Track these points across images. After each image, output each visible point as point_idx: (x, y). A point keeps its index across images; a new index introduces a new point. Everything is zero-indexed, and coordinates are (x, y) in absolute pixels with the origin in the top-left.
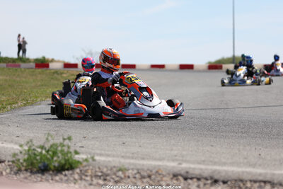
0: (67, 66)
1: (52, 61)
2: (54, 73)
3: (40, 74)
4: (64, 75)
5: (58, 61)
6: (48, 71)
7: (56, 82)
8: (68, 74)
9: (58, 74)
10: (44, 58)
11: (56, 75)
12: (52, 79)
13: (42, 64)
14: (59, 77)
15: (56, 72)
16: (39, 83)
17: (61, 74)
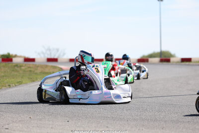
0: (27, 60)
1: (16, 56)
2: (15, 66)
3: (4, 67)
4: (23, 68)
5: (20, 57)
6: (10, 65)
7: (16, 73)
8: (26, 67)
9: (18, 67)
10: (9, 54)
11: (16, 68)
12: (13, 71)
13: (7, 59)
14: (18, 69)
15: (17, 65)
16: (3, 74)
17: (20, 66)
